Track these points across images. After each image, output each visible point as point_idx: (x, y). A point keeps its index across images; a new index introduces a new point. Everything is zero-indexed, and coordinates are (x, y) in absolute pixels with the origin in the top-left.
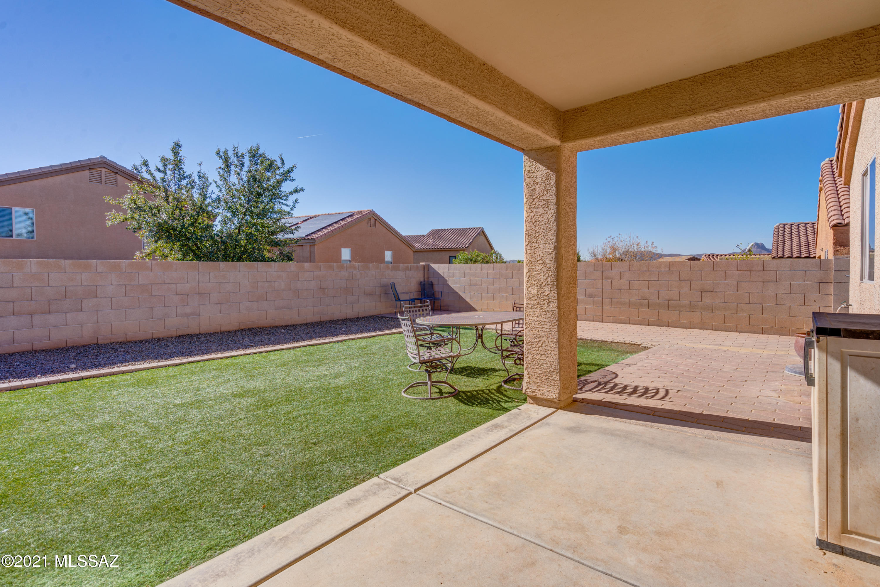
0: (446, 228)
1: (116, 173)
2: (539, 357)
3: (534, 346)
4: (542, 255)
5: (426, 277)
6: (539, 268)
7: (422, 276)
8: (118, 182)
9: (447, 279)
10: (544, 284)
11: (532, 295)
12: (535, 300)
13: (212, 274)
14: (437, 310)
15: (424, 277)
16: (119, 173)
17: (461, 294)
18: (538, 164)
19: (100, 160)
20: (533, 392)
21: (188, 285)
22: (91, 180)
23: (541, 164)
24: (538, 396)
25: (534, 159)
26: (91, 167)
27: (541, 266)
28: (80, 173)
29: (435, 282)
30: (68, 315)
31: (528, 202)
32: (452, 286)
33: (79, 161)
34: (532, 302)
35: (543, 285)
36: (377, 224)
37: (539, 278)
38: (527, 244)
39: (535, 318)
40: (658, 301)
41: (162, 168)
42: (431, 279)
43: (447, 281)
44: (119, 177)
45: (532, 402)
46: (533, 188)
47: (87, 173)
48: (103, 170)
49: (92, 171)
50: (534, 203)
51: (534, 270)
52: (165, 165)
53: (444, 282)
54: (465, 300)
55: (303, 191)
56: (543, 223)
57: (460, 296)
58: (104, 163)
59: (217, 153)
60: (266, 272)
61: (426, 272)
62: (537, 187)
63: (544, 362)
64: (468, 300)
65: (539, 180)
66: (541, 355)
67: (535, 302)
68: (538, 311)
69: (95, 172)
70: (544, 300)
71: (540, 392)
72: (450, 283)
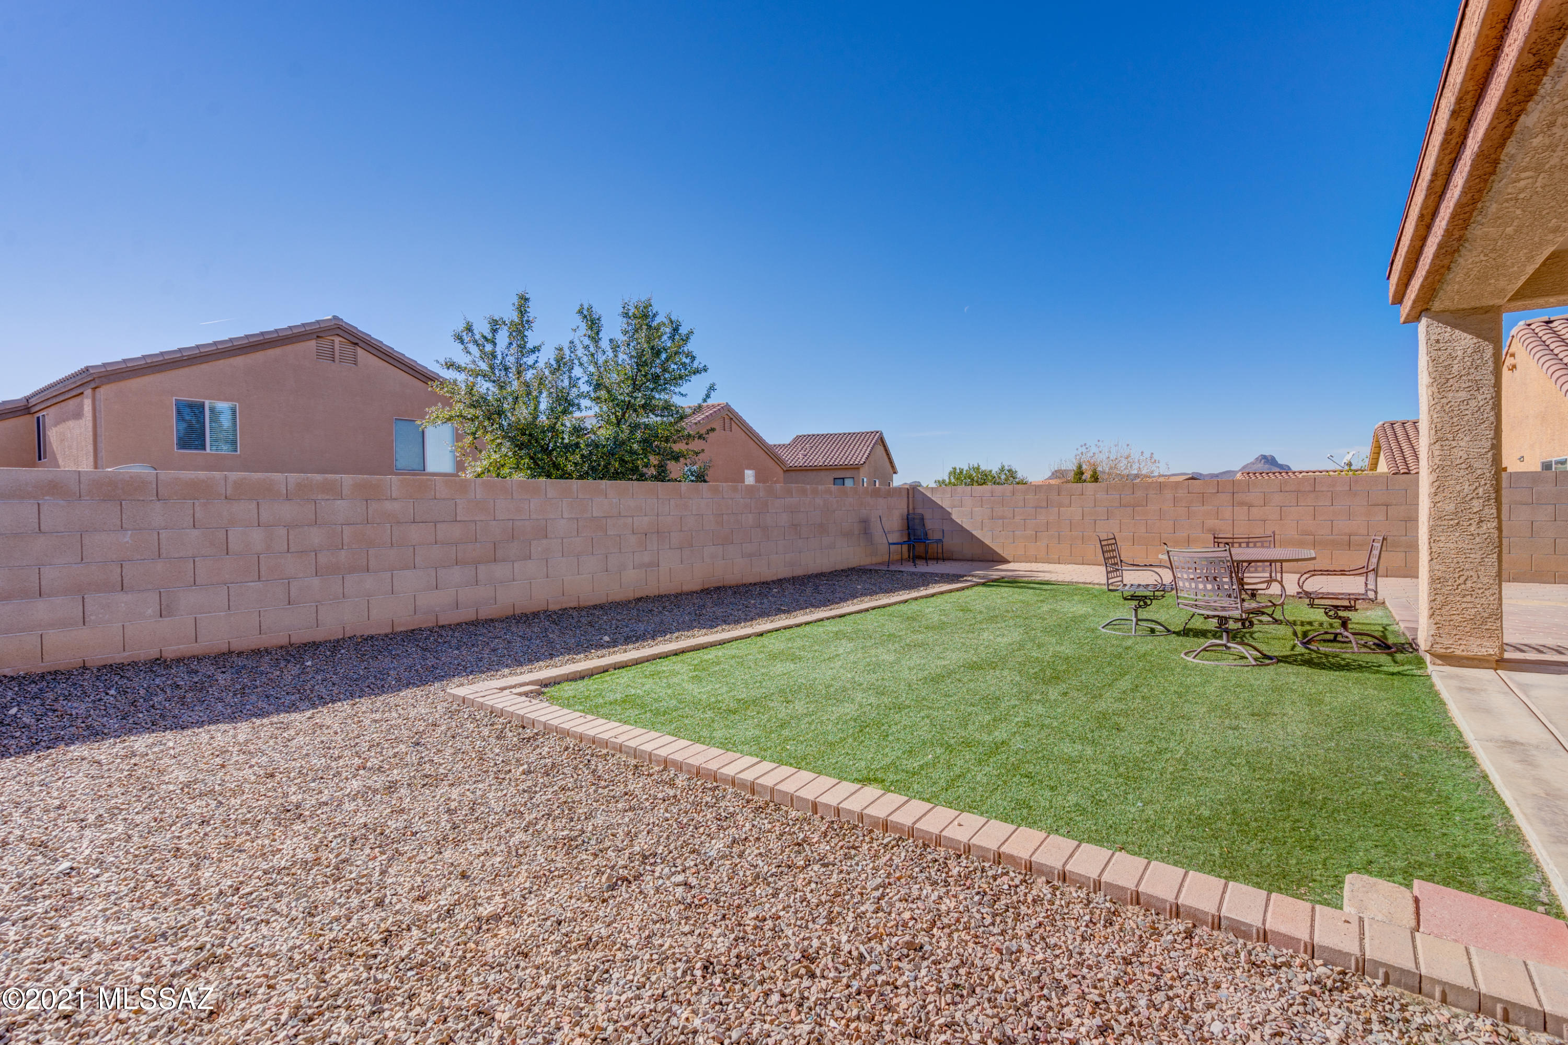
0: (821, 433)
1: (356, 344)
2: (1458, 598)
3: (1450, 583)
4: (1465, 456)
5: (911, 507)
6: (1460, 475)
7: (906, 507)
8: (359, 359)
9: (949, 510)
10: (1470, 497)
11: (1445, 513)
12: (1452, 519)
13: (672, 502)
14: (930, 559)
15: (908, 507)
16: (361, 344)
17: (974, 533)
18: (1457, 331)
19: (334, 322)
20: (1446, 648)
21: (646, 518)
22: (319, 355)
23: (1464, 331)
24: (1458, 652)
25: (1447, 323)
26: (320, 335)
27: (1462, 472)
28: (302, 344)
29: (928, 516)
30: (516, 565)
31: (1435, 384)
32: (959, 521)
33: (303, 325)
34: (1445, 523)
35: (1467, 499)
36: (734, 425)
37: (1458, 488)
38: (1432, 442)
39: (1452, 546)
40: (1330, 537)
41: (490, 336)
42: (919, 511)
43: (950, 514)
44: (360, 351)
45: (1440, 662)
46: (1446, 363)
47: (313, 343)
48: (337, 340)
49: (320, 341)
50: (1449, 384)
51: (1448, 479)
52: (494, 331)
53: (946, 516)
54: (983, 543)
55: (706, 371)
56: (1467, 412)
57: (972, 536)
58: (339, 328)
59: (580, 312)
60: (732, 499)
61: (911, 499)
62: (1456, 362)
63: (1470, 605)
64: (987, 541)
65: (1460, 353)
66: (1464, 596)
67: (1452, 522)
68: (1457, 534)
69: (324, 342)
70: (1470, 519)
71: (1462, 647)
72: (954, 517)
